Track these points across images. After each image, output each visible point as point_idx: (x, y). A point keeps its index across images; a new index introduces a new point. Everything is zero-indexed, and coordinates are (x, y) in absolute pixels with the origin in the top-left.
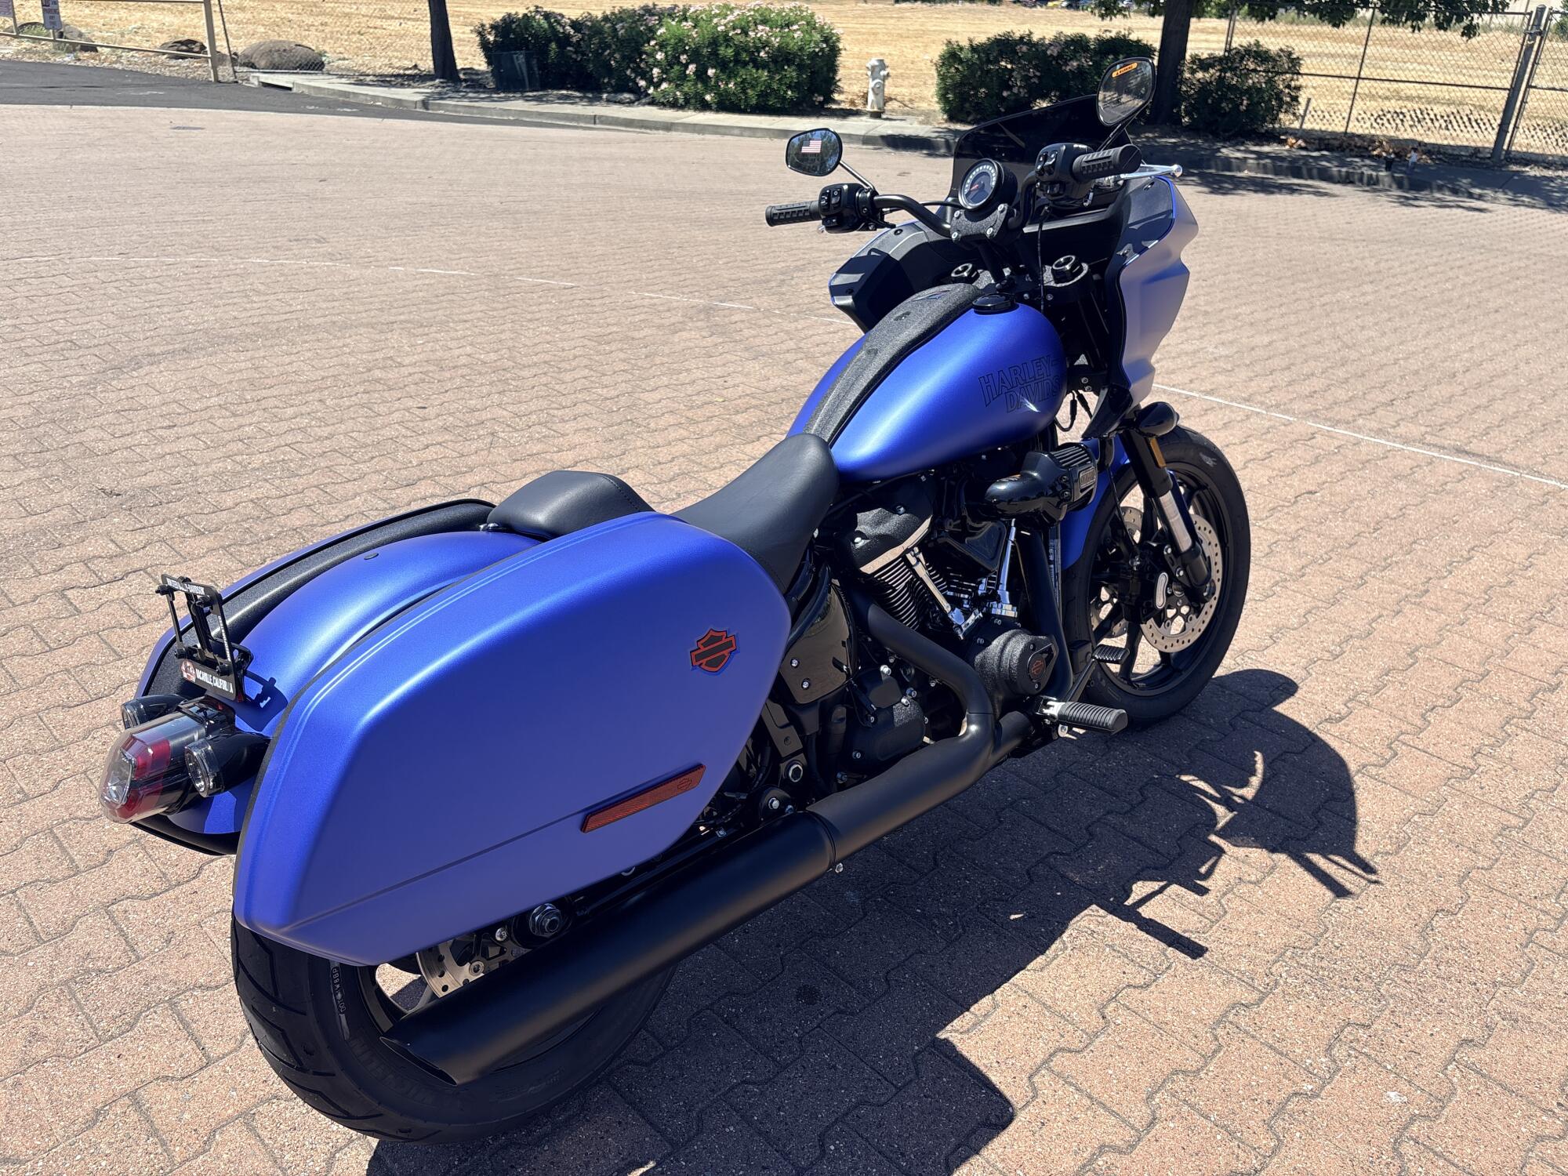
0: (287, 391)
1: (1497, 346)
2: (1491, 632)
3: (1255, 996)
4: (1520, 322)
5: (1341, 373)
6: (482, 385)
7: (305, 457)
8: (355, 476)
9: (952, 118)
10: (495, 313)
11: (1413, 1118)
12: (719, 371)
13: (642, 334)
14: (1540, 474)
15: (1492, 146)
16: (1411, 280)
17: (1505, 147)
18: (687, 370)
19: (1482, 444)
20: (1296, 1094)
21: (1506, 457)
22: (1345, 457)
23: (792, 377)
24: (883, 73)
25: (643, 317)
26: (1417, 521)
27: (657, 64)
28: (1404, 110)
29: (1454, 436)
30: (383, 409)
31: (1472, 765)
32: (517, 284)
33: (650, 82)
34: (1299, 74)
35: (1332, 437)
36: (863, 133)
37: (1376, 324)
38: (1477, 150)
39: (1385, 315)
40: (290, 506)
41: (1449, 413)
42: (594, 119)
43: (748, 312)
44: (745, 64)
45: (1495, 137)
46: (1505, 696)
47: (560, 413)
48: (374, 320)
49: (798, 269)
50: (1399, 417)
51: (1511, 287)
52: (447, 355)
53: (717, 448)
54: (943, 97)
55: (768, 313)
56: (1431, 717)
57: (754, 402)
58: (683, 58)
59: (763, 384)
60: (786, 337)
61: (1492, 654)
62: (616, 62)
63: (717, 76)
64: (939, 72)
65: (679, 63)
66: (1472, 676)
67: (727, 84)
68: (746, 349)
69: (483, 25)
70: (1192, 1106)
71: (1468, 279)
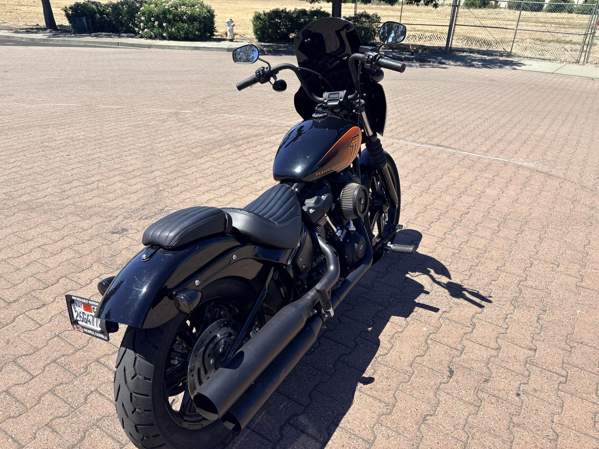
0: (9, 153)
1: (448, 112)
2: (449, 199)
3: (384, 308)
4: (455, 104)
5: (400, 123)
6: (91, 145)
7: (22, 176)
8: (45, 181)
9: (260, 41)
10: (91, 119)
11: (430, 334)
12: (184, 135)
13: (151, 124)
14: (463, 151)
15: (445, 46)
16: (421, 92)
17: (449, 46)
18: (171, 135)
19: (445, 143)
20: (397, 332)
21: (452, 146)
22: (403, 150)
23: (212, 135)
24: (232, 24)
25: (151, 117)
26: (426, 168)
27: (142, 21)
28: (416, 35)
29: (436, 141)
30: (52, 157)
31: (444, 237)
32: (98, 108)
33: (140, 28)
34: (380, 23)
35: (399, 144)
36: (227, 47)
37: (411, 107)
38: (440, 48)
39: (414, 104)
40: (20, 194)
41: (434, 134)
42: (118, 44)
43: (192, 113)
44: (178, 21)
45: (446, 43)
46: (453, 217)
47: (124, 153)
48: (40, 124)
49: (208, 97)
50: (419, 136)
51: (453, 93)
52: (74, 135)
53: (187, 161)
54: (256, 33)
55: (199, 113)
56: (432, 225)
57: (199, 145)
58: (152, 19)
59: (201, 138)
60: (207, 121)
61: (449, 205)
62: (125, 21)
63: (167, 26)
64: (253, 23)
65: (151, 21)
66: (443, 212)
67: (171, 29)
68: (193, 126)
69: (66, 7)
70: (367, 340)
71: (439, 91)
